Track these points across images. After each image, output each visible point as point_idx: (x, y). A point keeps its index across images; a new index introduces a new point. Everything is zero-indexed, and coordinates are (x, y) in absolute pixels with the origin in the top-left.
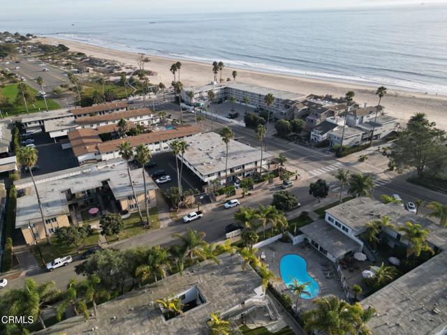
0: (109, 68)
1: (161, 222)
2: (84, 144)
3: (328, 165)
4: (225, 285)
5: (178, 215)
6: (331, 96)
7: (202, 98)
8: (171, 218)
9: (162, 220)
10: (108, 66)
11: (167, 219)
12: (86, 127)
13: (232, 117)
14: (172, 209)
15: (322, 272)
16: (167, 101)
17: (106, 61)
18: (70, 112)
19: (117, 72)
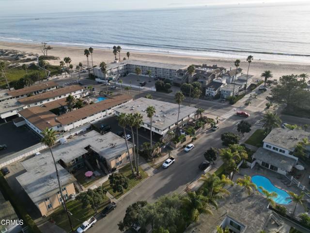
0: (12, 56)
1: (147, 172)
2: (43, 120)
3: (229, 110)
4: (246, 209)
5: (155, 164)
6: (206, 65)
7: (112, 73)
8: (152, 167)
9: (146, 170)
10: (11, 55)
11: (149, 168)
12: (31, 106)
13: (143, 85)
14: (149, 160)
15: (282, 184)
16: (82, 78)
17: (6, 51)
18: (7, 94)
19: (22, 59)
